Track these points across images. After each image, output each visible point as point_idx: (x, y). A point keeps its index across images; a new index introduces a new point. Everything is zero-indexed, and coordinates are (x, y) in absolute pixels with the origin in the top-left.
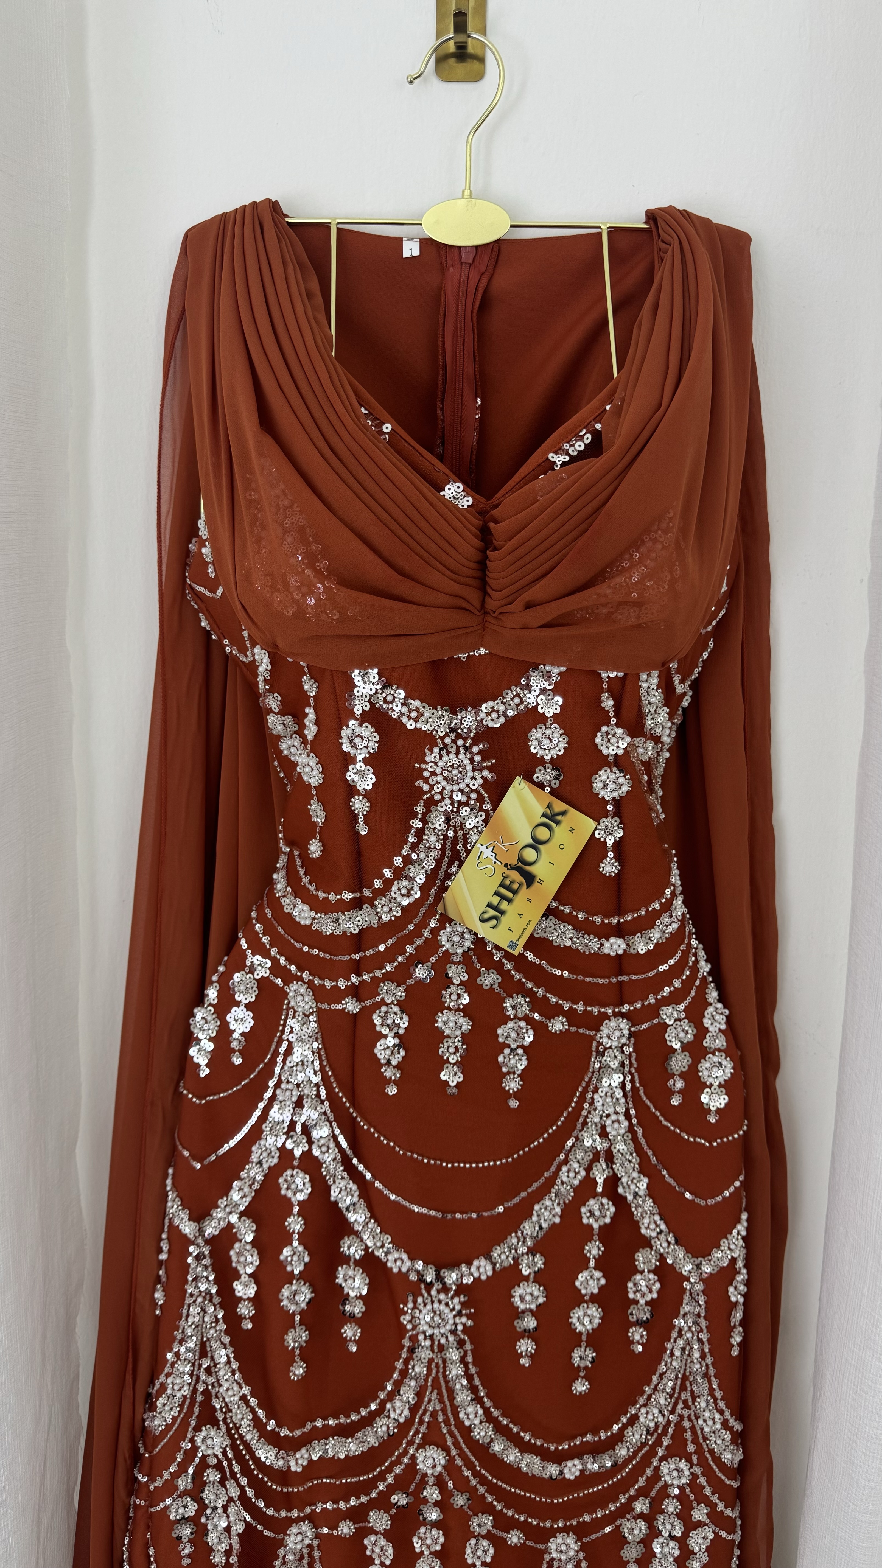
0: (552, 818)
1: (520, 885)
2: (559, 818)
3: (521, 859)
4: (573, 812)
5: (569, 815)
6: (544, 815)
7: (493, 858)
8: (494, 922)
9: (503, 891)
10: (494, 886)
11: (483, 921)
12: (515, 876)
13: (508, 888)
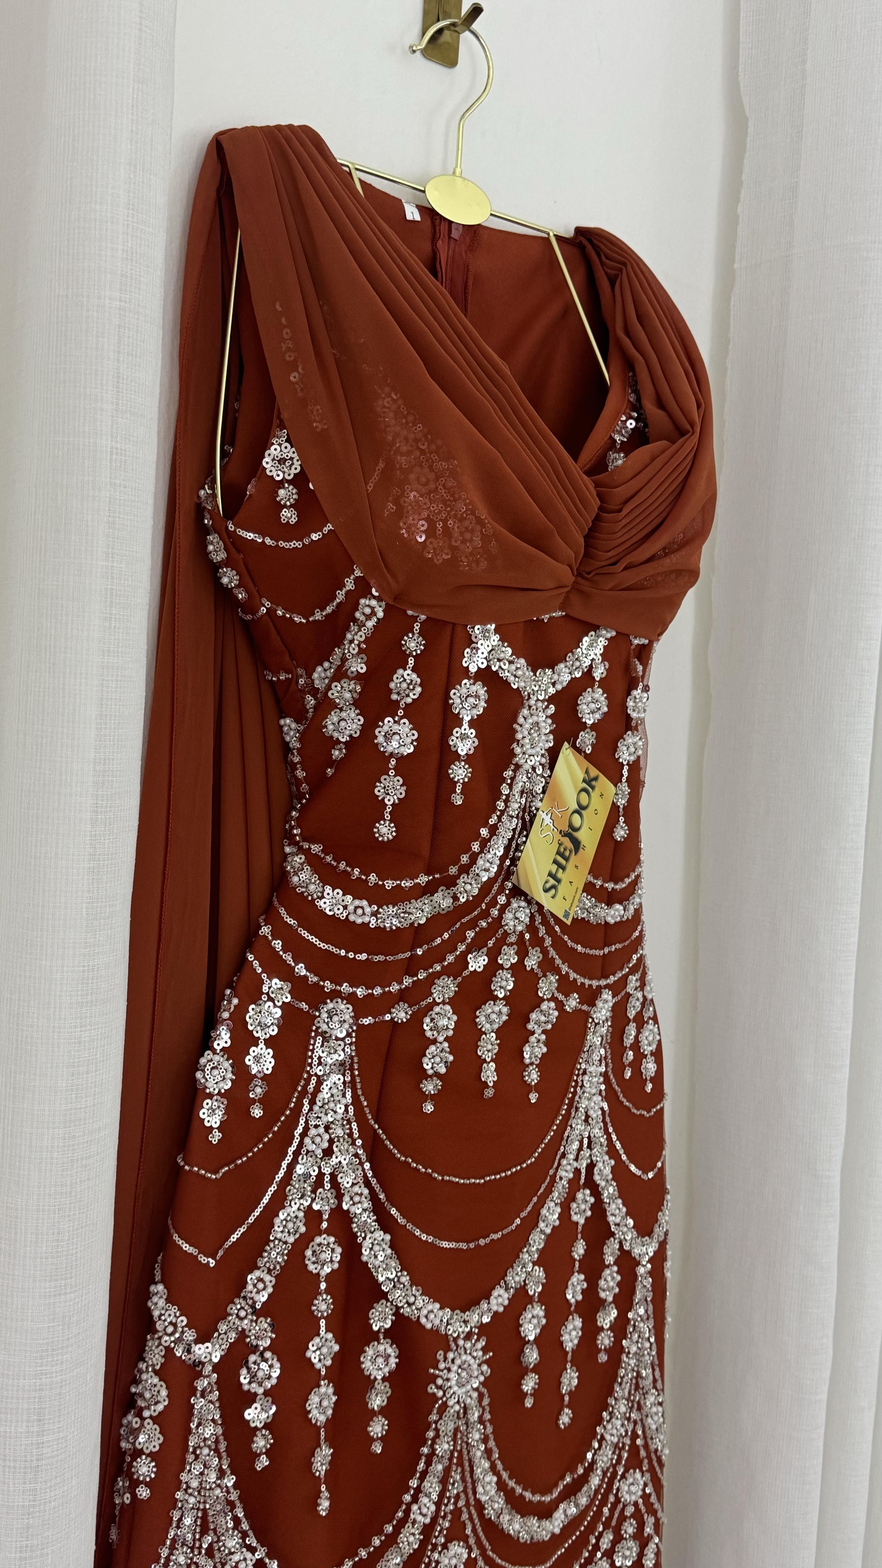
0: (590, 782)
1: (571, 851)
2: (593, 783)
3: (571, 826)
4: (602, 777)
5: (600, 780)
6: (584, 781)
7: (551, 825)
8: (553, 891)
9: (559, 859)
10: (553, 855)
11: (546, 890)
12: (567, 842)
13: (562, 855)
